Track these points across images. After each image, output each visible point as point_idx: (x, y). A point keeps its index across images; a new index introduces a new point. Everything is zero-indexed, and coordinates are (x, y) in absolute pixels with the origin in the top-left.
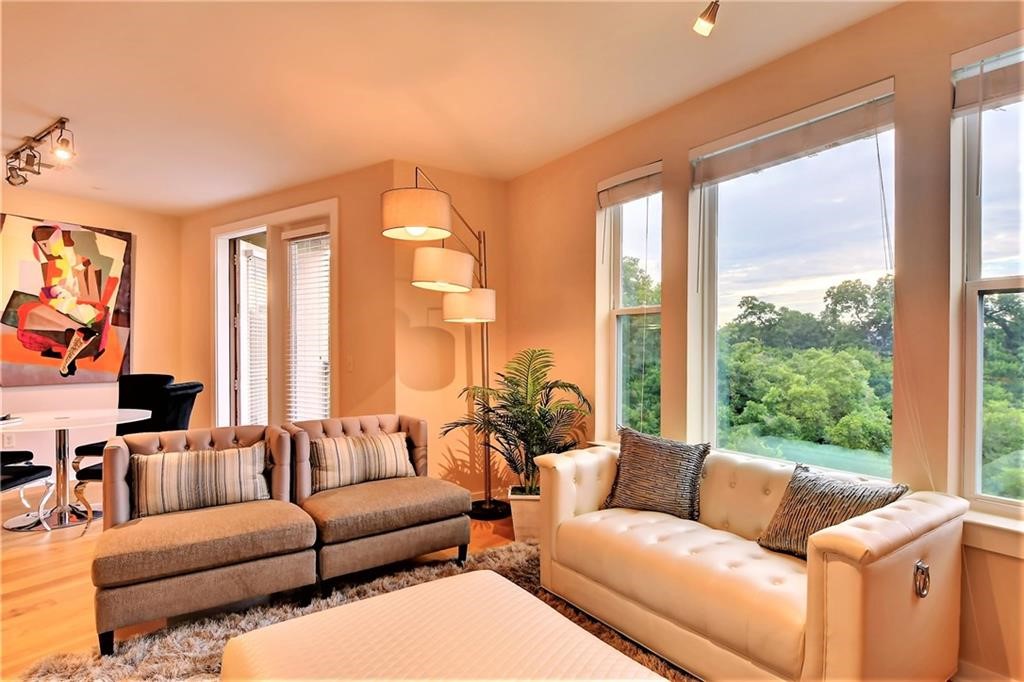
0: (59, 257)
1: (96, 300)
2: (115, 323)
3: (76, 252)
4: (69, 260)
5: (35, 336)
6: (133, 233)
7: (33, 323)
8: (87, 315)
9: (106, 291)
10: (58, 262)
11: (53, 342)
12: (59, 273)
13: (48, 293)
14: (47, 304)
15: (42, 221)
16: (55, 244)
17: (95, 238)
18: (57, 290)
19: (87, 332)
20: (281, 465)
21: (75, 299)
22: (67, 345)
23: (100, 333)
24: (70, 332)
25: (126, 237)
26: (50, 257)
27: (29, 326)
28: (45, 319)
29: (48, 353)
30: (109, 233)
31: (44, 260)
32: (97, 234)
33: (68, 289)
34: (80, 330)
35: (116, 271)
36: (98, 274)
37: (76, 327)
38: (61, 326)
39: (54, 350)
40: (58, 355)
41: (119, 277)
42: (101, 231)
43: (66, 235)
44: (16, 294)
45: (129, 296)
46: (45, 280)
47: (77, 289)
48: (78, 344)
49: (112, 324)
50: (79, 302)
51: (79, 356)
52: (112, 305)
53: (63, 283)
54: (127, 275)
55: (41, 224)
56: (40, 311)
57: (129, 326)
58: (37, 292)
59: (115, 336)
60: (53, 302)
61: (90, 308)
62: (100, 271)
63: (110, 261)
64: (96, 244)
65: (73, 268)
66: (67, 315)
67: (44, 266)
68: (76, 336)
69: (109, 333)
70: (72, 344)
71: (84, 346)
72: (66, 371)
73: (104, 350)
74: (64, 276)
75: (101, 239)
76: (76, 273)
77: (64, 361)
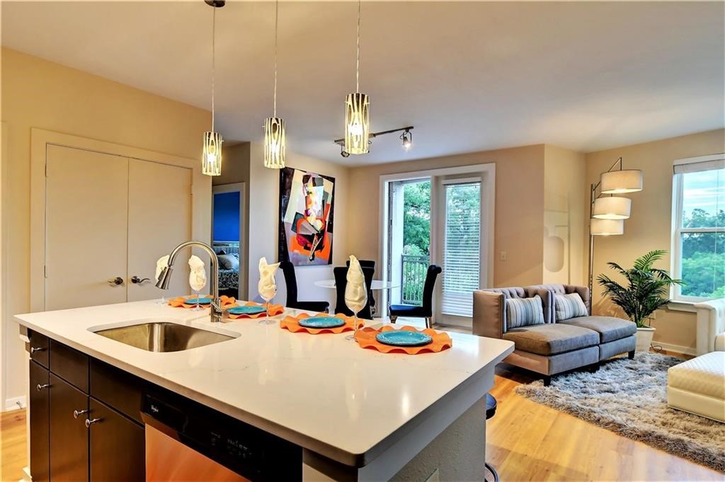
0: (311, 193)
1: (322, 217)
5: (302, 238)
6: (335, 178)
7: (302, 230)
8: (319, 226)
9: (326, 212)
10: (310, 195)
11: (308, 241)
12: (310, 201)
13: (307, 213)
14: (305, 219)
15: (306, 172)
16: (310, 185)
17: (323, 182)
18: (310, 211)
19: (319, 235)
21: (315, 216)
22: (312, 243)
23: (323, 236)
24: (313, 235)
25: (333, 180)
26: (308, 193)
27: (300, 232)
29: (306, 247)
30: (327, 178)
31: (306, 194)
32: (324, 179)
33: (313, 211)
34: (317, 234)
35: (329, 200)
36: (323, 202)
37: (315, 232)
39: (308, 246)
40: (309, 249)
41: (330, 204)
42: (325, 177)
43: (314, 180)
44: (297, 213)
45: (333, 216)
46: (306, 205)
48: (316, 242)
49: (327, 231)
50: (317, 219)
51: (316, 250)
52: (327, 220)
53: (312, 207)
54: (333, 203)
55: (305, 174)
56: (304, 223)
58: (303, 213)
59: (327, 239)
60: (308, 218)
61: (320, 221)
62: (324, 200)
63: (328, 194)
64: (323, 185)
66: (313, 226)
67: (306, 197)
68: (315, 238)
69: (326, 237)
70: (314, 242)
71: (318, 244)
72: (311, 258)
73: (324, 246)
74: (312, 203)
75: (325, 182)
77: (311, 252)
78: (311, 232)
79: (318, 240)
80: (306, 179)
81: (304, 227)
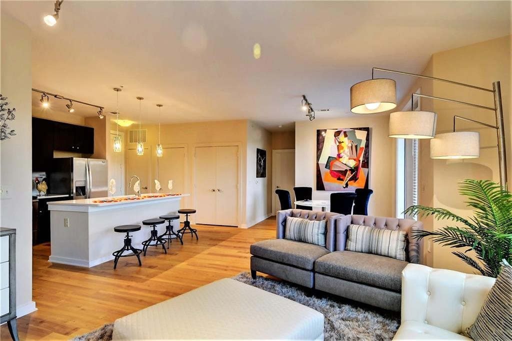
0: (343, 142)
1: (356, 158)
2: (363, 166)
3: (348, 139)
4: (346, 142)
5: (335, 172)
6: (370, 127)
7: (334, 168)
8: (352, 164)
9: (359, 154)
10: (342, 144)
11: (341, 175)
12: (342, 148)
13: (339, 156)
14: (338, 160)
15: (337, 129)
16: (342, 137)
17: (355, 132)
18: (342, 155)
19: (352, 170)
20: (330, 232)
21: (348, 158)
22: (345, 176)
23: (357, 171)
24: (346, 171)
25: (367, 129)
26: (340, 143)
27: (333, 169)
28: (338, 166)
29: (339, 179)
30: (360, 129)
31: (338, 144)
32: (356, 130)
33: (346, 154)
34: (349, 170)
35: (363, 145)
36: (356, 147)
37: (348, 168)
38: (343, 169)
39: (341, 178)
40: (342, 180)
41: (364, 147)
42: (357, 129)
43: (345, 133)
44: (329, 157)
45: (368, 155)
46: (338, 151)
47: (349, 154)
48: (349, 175)
49: (362, 167)
50: (349, 159)
51: (349, 180)
52: (361, 159)
53: (344, 152)
54: (367, 146)
55: (337, 131)
56: (337, 163)
57: (368, 168)
58: (336, 156)
59: (362, 172)
60: (341, 159)
61: (353, 161)
62: (357, 146)
63: (361, 141)
64: (355, 134)
65: (347, 146)
66: (345, 164)
67: (338, 146)
68: (348, 172)
69: (360, 171)
70: (347, 175)
71: (351, 176)
72: (345, 186)
73: (358, 178)
74: (344, 149)
75: (357, 132)
76: (348, 147)
77: (344, 182)
78: (344, 168)
79: (352, 173)
80: (337, 134)
81: (336, 165)
